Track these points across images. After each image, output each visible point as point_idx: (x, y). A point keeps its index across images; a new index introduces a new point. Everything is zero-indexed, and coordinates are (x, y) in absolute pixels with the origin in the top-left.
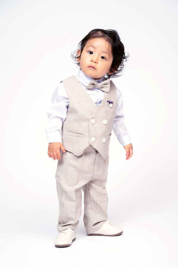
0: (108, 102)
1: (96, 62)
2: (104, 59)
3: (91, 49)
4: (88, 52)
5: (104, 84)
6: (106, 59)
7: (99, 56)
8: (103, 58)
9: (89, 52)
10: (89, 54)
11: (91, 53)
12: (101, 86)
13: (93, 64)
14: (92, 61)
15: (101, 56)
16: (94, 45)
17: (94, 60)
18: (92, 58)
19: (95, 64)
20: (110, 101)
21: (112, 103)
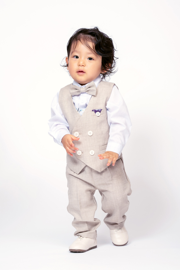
0: (93, 111)
1: (83, 65)
3: (77, 54)
5: (89, 87)
6: (93, 59)
7: (85, 58)
8: (90, 59)
9: (75, 57)
10: (75, 59)
11: (77, 57)
12: (87, 90)
13: (81, 68)
14: (79, 65)
15: (88, 58)
17: (81, 63)
18: (79, 63)
19: (82, 67)
20: (97, 110)
21: (101, 111)
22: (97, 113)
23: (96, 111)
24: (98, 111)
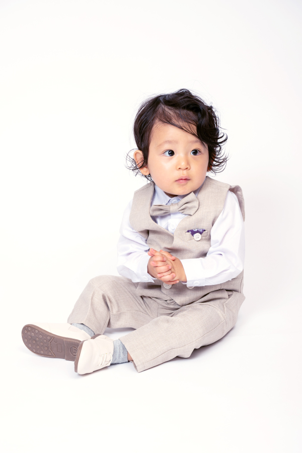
0: (188, 231)
1: (187, 168)
4: (165, 154)
5: (186, 204)
6: (200, 152)
10: (168, 157)
14: (180, 168)
17: (182, 164)
18: (179, 164)
20: (196, 230)
21: (203, 232)
22: (195, 235)
23: (193, 233)
24: (198, 232)
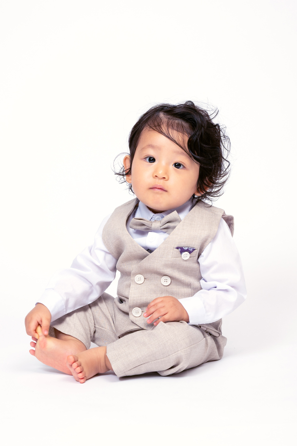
1: (164, 178)
2: (182, 167)
3: (151, 153)
4: (145, 158)
5: (168, 222)
6: (184, 167)
7: (168, 164)
8: (178, 165)
9: (148, 159)
10: (147, 163)
11: (152, 160)
13: (160, 183)
14: (156, 176)
15: (173, 163)
16: (154, 144)
17: (161, 173)
18: (156, 171)
19: (162, 181)
20: (186, 248)
21: (192, 251)
22: (184, 253)
23: (182, 250)
24: (187, 250)
